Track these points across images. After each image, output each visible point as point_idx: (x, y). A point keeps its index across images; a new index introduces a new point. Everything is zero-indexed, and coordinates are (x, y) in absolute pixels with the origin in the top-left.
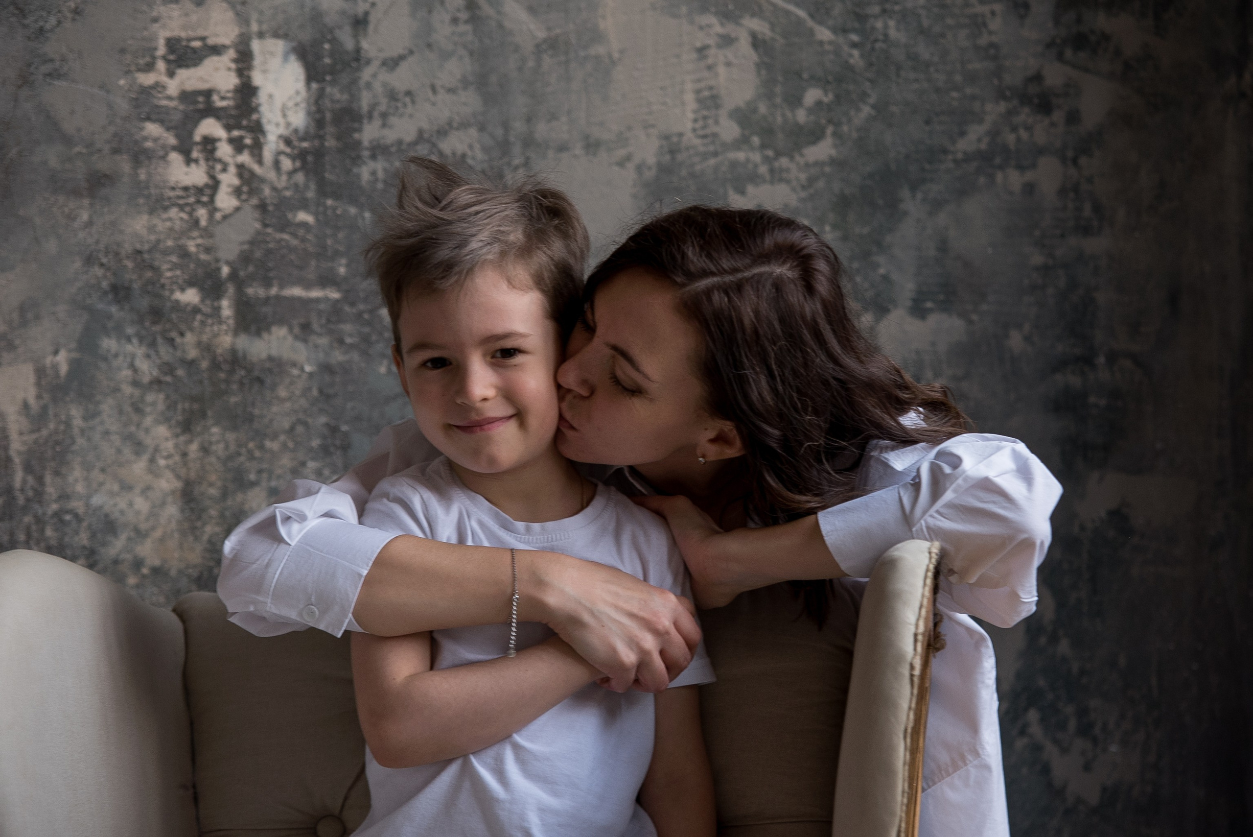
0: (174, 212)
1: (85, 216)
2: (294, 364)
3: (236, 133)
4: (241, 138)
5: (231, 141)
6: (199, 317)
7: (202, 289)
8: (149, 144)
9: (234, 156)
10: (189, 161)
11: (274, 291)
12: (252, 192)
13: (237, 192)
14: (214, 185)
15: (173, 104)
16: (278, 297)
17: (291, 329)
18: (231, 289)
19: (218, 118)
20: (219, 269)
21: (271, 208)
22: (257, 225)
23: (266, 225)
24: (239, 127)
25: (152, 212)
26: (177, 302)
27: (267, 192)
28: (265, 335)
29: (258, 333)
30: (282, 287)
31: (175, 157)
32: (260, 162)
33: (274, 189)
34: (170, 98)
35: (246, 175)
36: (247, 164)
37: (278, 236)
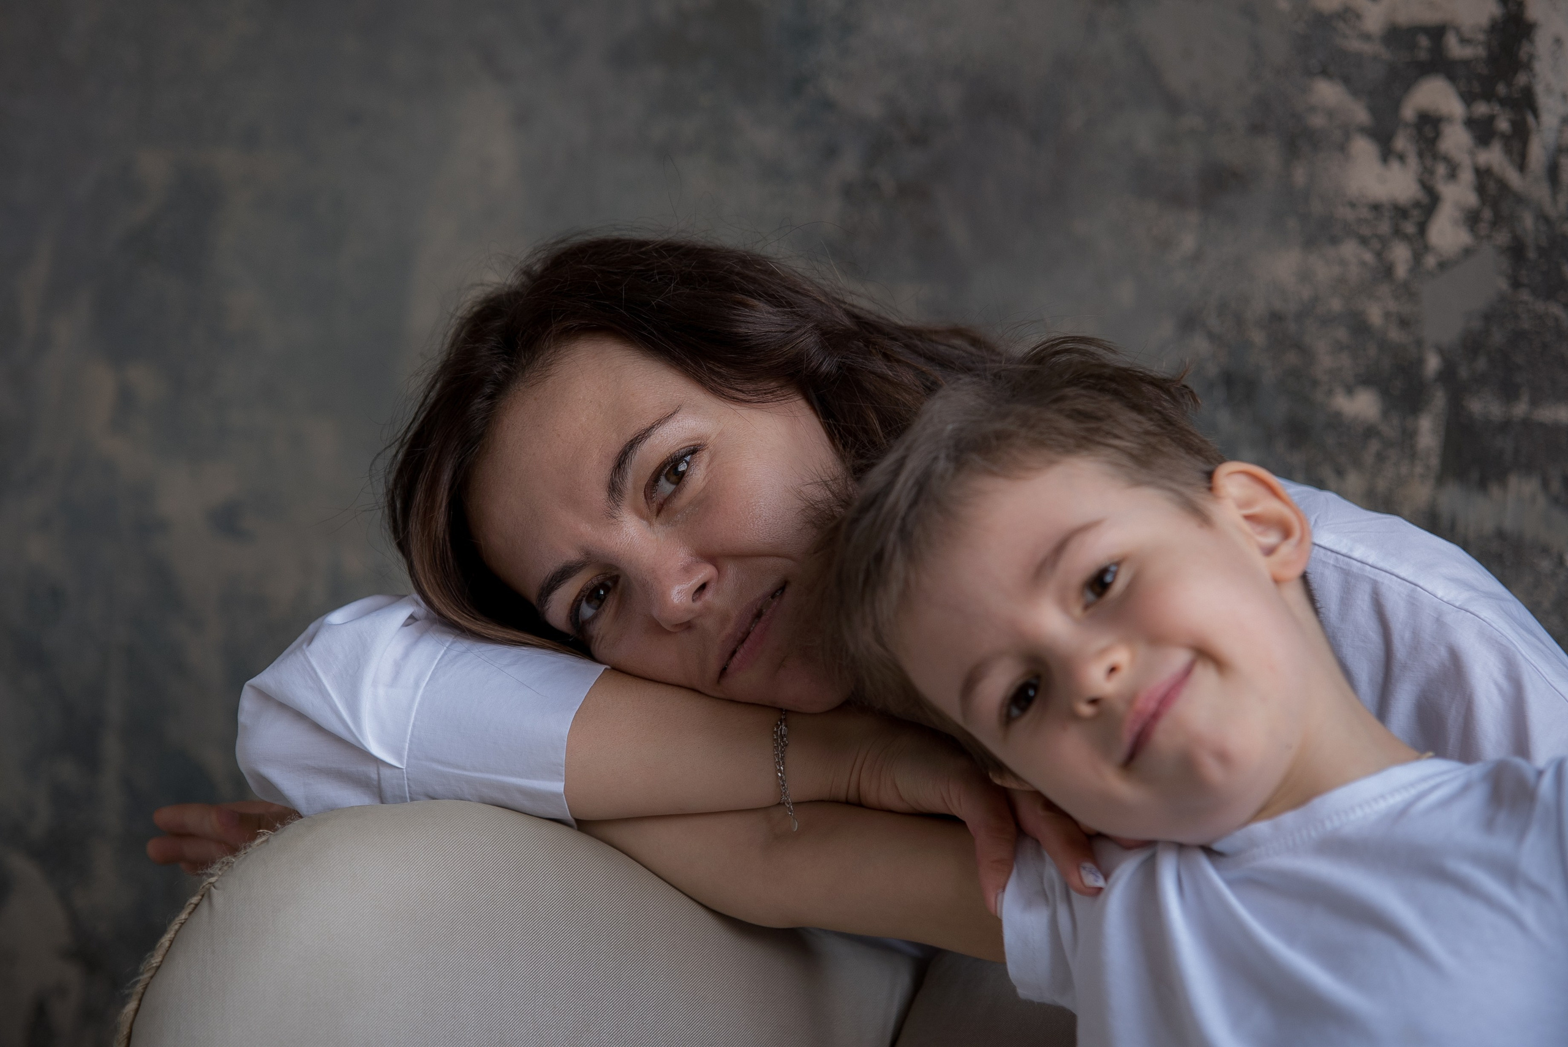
0: (1349, 249)
1: (1188, 242)
2: (1545, 550)
3: (1482, 109)
4: (1491, 119)
5: (1471, 123)
6: (1374, 446)
7: (1385, 392)
8: (1317, 121)
9: (1472, 153)
10: (1387, 154)
11: (1520, 409)
12: (1497, 221)
13: (1472, 219)
14: (1430, 202)
15: (1367, 48)
16: (1526, 423)
17: (1545, 484)
18: (1439, 399)
19: (1452, 78)
20: (1420, 361)
21: (1532, 255)
22: (1503, 284)
23: (1516, 284)
24: (1488, 96)
25: (1310, 243)
26: (1338, 415)
27: (1528, 221)
28: (1495, 490)
29: (1483, 485)
30: (1534, 403)
31: (1363, 148)
32: (1522, 166)
33: (1542, 217)
34: (1367, 37)
35: (1492, 187)
36: (1496, 168)
37: (1540, 306)
